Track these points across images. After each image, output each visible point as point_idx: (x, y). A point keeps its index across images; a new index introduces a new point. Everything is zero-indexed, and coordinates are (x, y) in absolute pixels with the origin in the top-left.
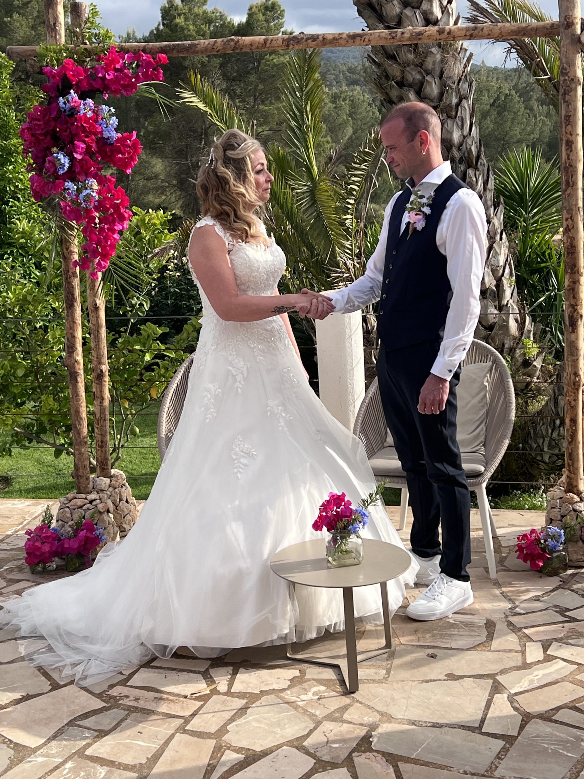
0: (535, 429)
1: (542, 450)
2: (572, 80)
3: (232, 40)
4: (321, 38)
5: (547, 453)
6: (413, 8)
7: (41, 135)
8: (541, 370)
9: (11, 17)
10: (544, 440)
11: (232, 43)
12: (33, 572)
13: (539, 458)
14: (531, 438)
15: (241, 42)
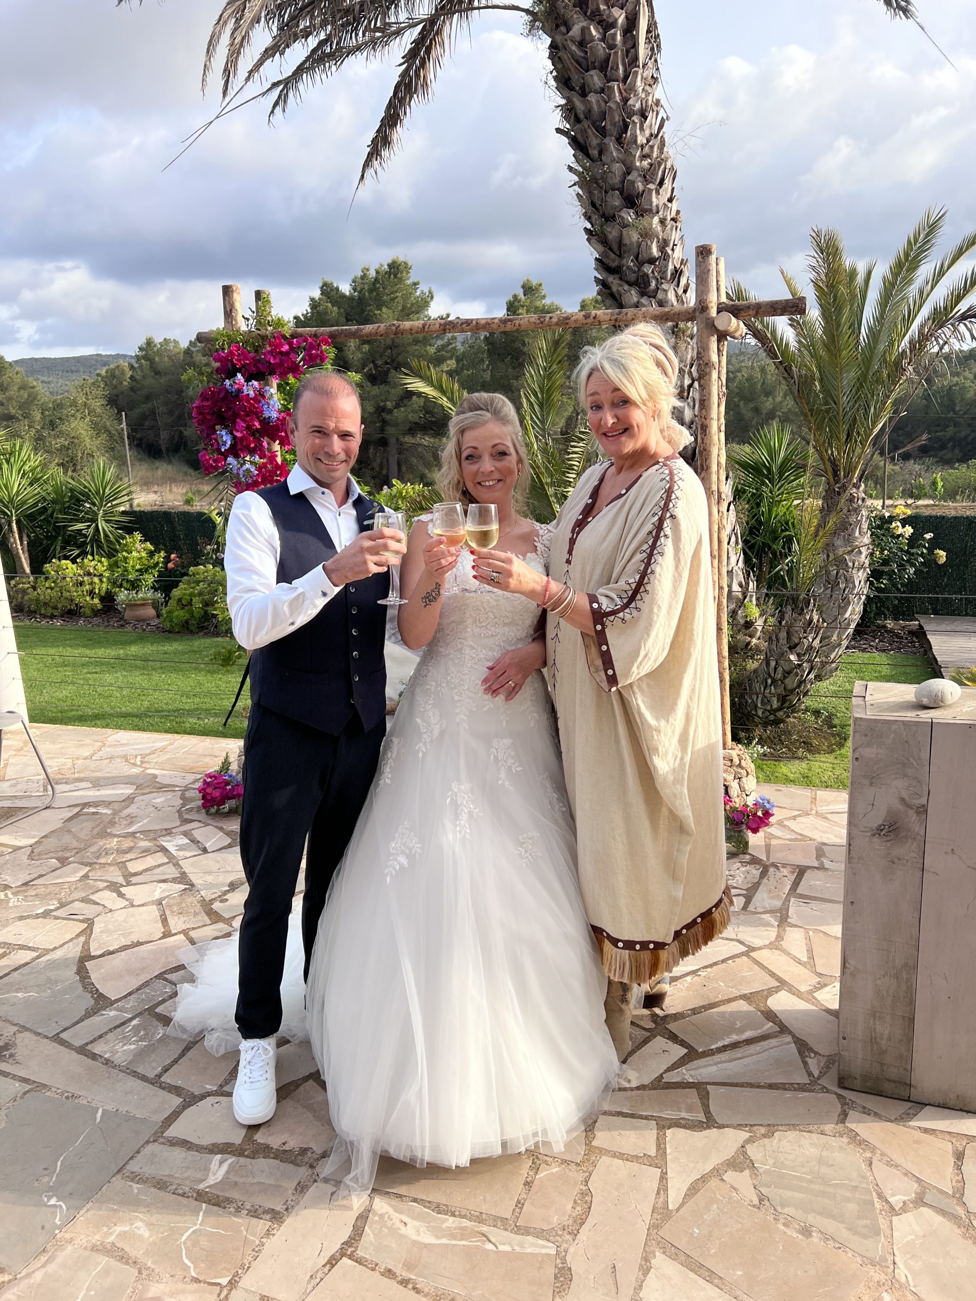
0: (751, 686)
2: (707, 364)
3: (394, 325)
4: (474, 322)
5: (760, 708)
6: (649, 297)
7: (208, 414)
8: (762, 631)
9: (381, 310)
10: (757, 697)
11: (394, 328)
12: (207, 813)
13: (754, 712)
15: (401, 327)
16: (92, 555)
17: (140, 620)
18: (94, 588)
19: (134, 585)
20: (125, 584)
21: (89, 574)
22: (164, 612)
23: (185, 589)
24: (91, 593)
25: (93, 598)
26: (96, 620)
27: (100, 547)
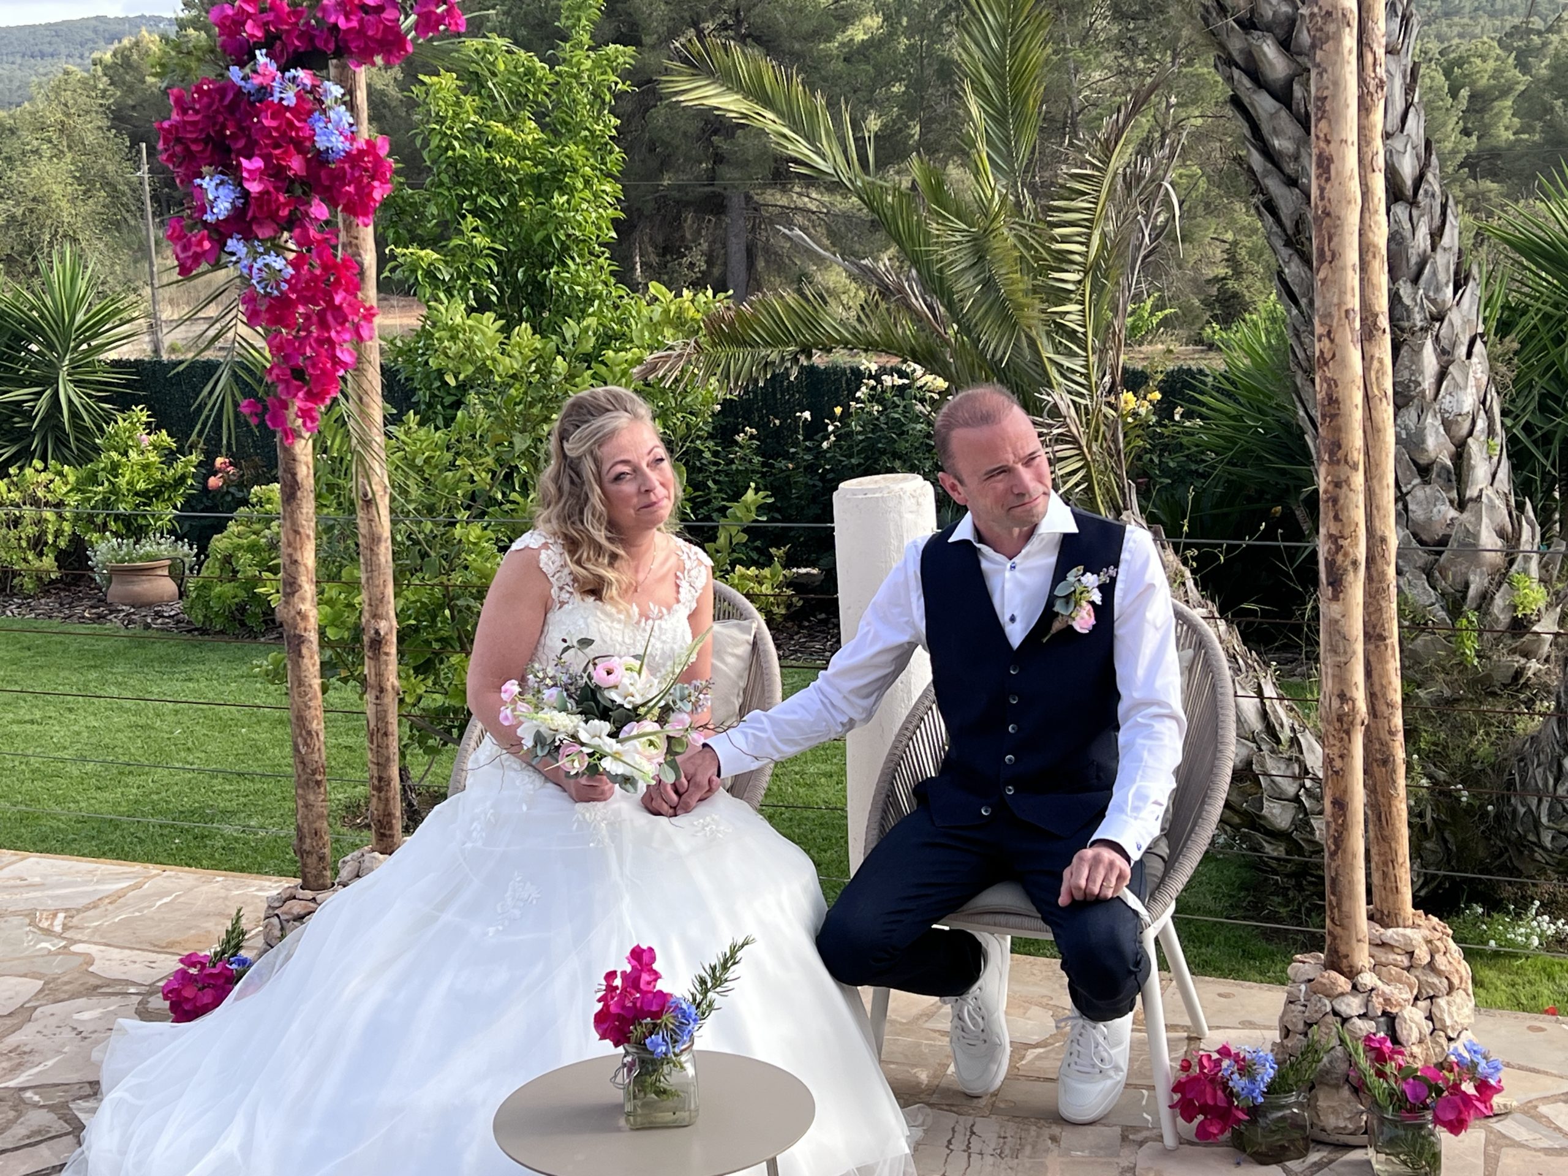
0: (1524, 772)
1: (1537, 822)
5: (1548, 828)
8: (1554, 644)
10: (1540, 801)
14: (1515, 790)
16: (44, 459)
17: (140, 604)
18: (44, 533)
19: (133, 528)
20: (113, 526)
21: (36, 502)
22: (191, 586)
23: (239, 536)
24: (38, 544)
25: (40, 554)
26: (46, 603)
27: (61, 441)
